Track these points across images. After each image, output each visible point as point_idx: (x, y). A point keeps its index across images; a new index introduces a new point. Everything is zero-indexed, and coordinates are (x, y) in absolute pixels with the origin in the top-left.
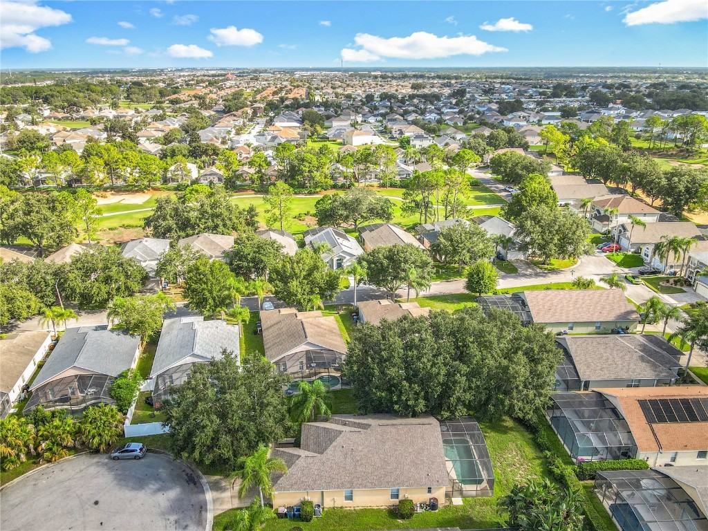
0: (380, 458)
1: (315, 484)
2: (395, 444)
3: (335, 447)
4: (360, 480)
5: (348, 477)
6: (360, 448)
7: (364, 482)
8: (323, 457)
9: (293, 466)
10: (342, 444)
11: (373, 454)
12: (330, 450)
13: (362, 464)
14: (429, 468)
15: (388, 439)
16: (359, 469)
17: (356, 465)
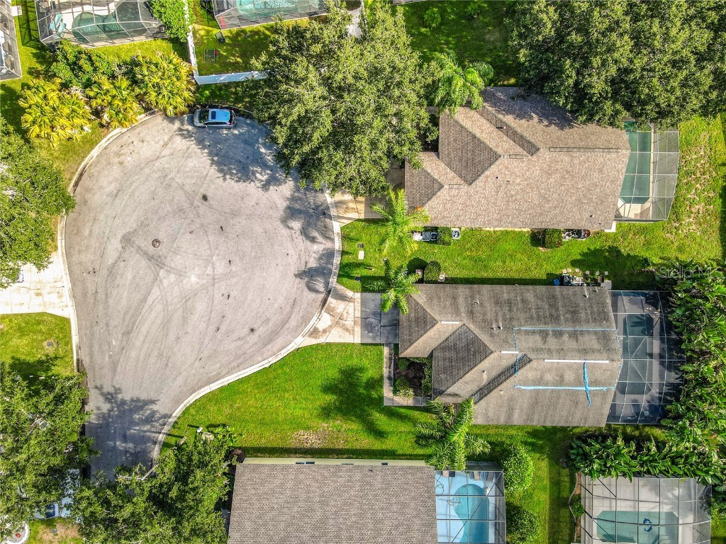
0: (540, 194)
1: (458, 220)
2: (563, 177)
3: (487, 177)
4: (510, 218)
5: (498, 214)
6: (518, 181)
7: (515, 221)
8: (471, 189)
9: (434, 198)
10: (497, 174)
11: (532, 188)
12: (480, 182)
13: (516, 200)
14: (595, 208)
15: (557, 170)
16: (512, 206)
17: (508, 201)
